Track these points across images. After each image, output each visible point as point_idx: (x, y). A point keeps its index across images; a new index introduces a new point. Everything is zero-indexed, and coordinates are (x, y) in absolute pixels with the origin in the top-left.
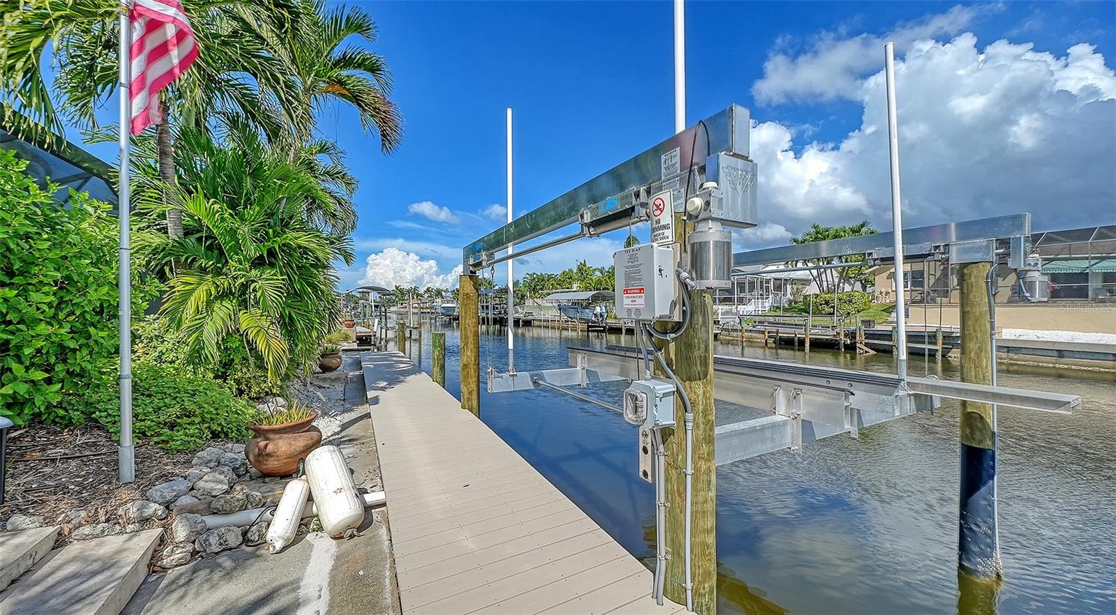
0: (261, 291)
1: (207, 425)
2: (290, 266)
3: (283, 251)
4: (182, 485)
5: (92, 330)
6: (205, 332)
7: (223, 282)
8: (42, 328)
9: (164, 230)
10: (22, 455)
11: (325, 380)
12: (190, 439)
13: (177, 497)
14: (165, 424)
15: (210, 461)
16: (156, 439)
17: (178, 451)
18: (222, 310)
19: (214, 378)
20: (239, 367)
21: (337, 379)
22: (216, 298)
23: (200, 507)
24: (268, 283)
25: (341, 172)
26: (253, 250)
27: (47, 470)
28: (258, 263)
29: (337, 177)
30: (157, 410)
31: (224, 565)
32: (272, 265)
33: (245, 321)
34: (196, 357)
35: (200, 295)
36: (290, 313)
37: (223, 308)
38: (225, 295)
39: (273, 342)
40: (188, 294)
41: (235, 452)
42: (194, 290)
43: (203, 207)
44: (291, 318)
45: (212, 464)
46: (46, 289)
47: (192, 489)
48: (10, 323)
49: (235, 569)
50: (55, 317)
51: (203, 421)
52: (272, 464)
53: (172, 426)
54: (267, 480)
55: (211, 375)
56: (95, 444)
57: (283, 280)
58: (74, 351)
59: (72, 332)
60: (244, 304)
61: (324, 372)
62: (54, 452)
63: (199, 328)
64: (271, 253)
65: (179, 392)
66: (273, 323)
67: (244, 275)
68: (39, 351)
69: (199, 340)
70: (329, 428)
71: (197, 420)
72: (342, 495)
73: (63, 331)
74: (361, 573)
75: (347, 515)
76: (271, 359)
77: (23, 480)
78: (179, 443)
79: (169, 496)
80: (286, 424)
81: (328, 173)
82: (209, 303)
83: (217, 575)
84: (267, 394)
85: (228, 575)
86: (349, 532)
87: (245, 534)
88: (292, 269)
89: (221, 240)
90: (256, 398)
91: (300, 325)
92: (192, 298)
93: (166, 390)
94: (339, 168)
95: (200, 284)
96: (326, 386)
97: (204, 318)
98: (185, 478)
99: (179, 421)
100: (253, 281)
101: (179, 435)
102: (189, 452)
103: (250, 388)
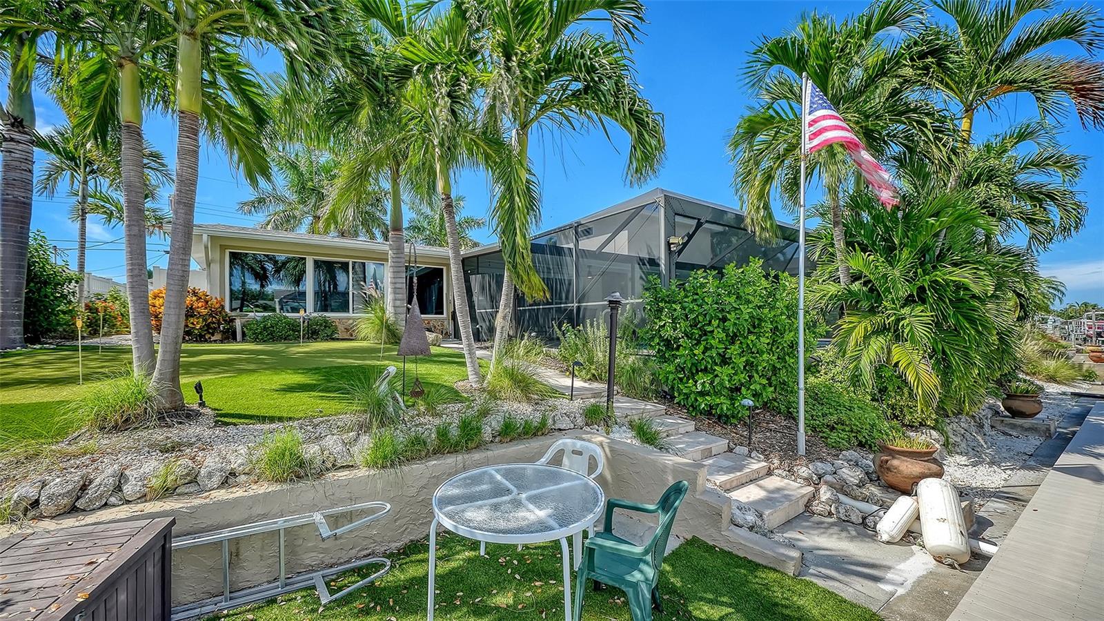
0: (909, 328)
1: (854, 435)
2: (942, 300)
3: (934, 288)
4: (829, 468)
5: (787, 358)
6: (862, 362)
7: (878, 319)
8: (765, 356)
9: (837, 280)
10: (759, 423)
11: (1014, 426)
12: (840, 440)
13: (825, 474)
14: (828, 426)
15: (851, 460)
16: (821, 434)
17: (833, 447)
18: (877, 343)
19: (872, 400)
20: (893, 394)
21: (1033, 429)
22: (873, 333)
23: (837, 486)
24: (917, 320)
25: (1053, 156)
26: (904, 290)
27: (768, 434)
28: (909, 300)
29: (1048, 165)
30: (824, 415)
31: (851, 532)
32: (923, 301)
33: (897, 353)
34: (856, 380)
35: (859, 333)
36: (943, 348)
37: (877, 342)
38: (881, 330)
39: (923, 374)
40: (851, 331)
41: (869, 461)
42: (855, 327)
43: (861, 260)
44: (944, 352)
45: (852, 463)
46: (767, 335)
47: (835, 473)
48: (753, 353)
49: (855, 537)
50: (771, 349)
51: (852, 431)
52: (891, 478)
53: (832, 429)
54: (890, 490)
55: (870, 398)
56: (789, 428)
57: (932, 316)
58: (779, 369)
59: (778, 358)
60: (898, 337)
61: (1013, 417)
62: (772, 426)
63: (858, 358)
64: (922, 290)
65: (840, 406)
66: (924, 357)
67: (895, 314)
68: (765, 368)
69: (857, 368)
70: (990, 478)
71: (847, 429)
72: (945, 525)
73: (774, 358)
74: (946, 593)
75: (945, 544)
76: (920, 393)
77: (758, 436)
78: (833, 441)
79: (821, 472)
80: (905, 449)
81: (1032, 163)
82: (866, 338)
83: (844, 534)
84: (921, 424)
85: (852, 539)
86: (949, 561)
87: (864, 519)
88: (945, 302)
89: (877, 284)
90: (909, 425)
91: (955, 360)
92: (854, 334)
93: (832, 403)
94: (1051, 151)
95: (860, 322)
96: (1015, 434)
97: (862, 350)
98: (833, 465)
99: (836, 426)
100: (903, 319)
101: (834, 435)
102: (837, 449)
103: (904, 415)
